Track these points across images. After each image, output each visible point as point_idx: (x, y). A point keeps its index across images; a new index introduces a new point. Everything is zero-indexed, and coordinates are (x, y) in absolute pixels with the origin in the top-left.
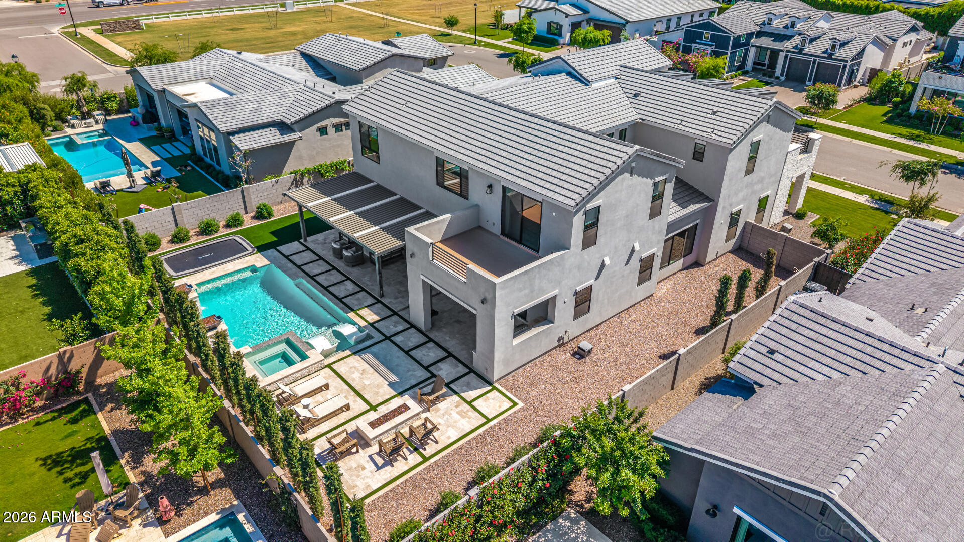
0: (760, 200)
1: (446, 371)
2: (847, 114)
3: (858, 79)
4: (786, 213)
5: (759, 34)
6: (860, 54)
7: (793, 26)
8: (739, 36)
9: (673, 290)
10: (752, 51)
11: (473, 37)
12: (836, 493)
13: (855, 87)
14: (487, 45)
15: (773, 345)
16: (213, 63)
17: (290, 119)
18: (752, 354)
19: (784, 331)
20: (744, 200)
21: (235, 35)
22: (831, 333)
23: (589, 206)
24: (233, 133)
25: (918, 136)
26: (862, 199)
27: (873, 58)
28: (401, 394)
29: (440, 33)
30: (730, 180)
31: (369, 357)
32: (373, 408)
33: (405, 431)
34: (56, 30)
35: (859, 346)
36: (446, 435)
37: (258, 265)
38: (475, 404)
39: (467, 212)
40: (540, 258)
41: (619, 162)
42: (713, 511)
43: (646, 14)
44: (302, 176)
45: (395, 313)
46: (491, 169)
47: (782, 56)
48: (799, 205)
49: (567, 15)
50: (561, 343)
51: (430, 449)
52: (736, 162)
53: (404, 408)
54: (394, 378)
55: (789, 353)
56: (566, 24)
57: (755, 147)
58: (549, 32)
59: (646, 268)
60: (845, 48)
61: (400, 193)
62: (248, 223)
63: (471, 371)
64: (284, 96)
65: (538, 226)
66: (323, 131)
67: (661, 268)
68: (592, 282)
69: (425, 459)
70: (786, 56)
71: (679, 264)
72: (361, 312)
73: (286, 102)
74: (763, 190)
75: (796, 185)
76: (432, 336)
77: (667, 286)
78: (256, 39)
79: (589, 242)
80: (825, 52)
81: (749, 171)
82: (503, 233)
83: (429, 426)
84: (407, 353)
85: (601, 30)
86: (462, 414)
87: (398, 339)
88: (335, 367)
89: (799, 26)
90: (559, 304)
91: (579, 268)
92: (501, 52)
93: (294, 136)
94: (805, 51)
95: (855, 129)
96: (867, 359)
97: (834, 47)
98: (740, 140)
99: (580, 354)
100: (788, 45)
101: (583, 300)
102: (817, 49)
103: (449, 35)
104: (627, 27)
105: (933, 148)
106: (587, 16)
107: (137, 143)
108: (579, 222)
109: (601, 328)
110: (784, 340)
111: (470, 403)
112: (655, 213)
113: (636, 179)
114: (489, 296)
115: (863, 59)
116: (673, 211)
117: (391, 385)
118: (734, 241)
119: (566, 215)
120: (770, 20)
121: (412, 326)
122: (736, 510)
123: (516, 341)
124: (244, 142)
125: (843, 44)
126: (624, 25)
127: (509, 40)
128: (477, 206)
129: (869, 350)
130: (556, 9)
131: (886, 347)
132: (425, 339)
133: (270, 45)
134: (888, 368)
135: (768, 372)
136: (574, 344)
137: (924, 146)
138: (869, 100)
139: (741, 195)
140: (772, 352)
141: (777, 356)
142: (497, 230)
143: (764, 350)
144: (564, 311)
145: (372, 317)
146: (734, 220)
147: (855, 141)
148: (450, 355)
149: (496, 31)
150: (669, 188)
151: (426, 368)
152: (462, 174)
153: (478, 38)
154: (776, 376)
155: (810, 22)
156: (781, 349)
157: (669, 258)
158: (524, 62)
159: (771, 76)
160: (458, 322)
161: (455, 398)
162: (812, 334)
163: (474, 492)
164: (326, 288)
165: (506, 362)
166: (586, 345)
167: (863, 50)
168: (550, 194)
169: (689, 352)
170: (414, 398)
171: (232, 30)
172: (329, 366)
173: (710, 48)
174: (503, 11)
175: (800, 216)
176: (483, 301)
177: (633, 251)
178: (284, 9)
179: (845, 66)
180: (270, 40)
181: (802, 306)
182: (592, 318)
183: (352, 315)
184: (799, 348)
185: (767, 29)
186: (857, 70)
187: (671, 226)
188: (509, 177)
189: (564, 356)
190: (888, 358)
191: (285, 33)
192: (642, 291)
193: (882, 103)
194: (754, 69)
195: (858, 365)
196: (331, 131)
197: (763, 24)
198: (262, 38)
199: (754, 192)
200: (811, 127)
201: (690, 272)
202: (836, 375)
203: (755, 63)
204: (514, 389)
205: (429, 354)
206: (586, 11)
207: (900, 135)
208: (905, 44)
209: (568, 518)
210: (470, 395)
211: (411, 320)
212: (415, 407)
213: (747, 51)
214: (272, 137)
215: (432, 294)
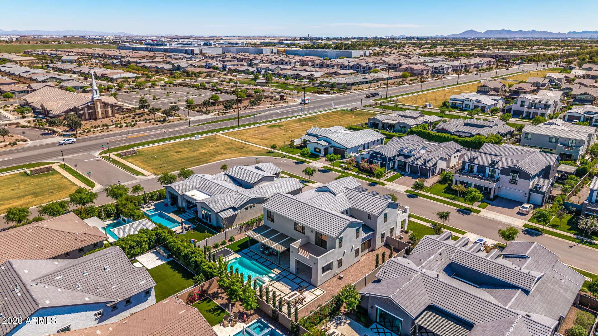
0: (391, 229)
1: (304, 284)
2: (431, 189)
3: (437, 173)
4: (402, 231)
5: (398, 155)
6: (436, 164)
7: (411, 152)
8: (390, 158)
9: (366, 258)
10: (396, 162)
11: (284, 153)
12: (391, 296)
13: (436, 176)
14: (290, 157)
15: (385, 271)
16: (197, 181)
17: (237, 206)
18: (381, 273)
19: (388, 267)
20: (385, 230)
21: (180, 156)
22: (398, 267)
23: (340, 237)
24: (219, 212)
25: (454, 198)
26: (429, 225)
27: (442, 165)
28: (293, 291)
29: (269, 151)
30: (379, 225)
31: (281, 282)
32: (287, 295)
33: (297, 299)
34: (97, 154)
35: (404, 269)
36: (308, 300)
37: (238, 257)
38: (313, 292)
39: (305, 239)
40: (328, 251)
41: (346, 225)
42: (372, 307)
43: (355, 144)
44: (243, 225)
45: (285, 270)
46: (312, 227)
47: (407, 164)
48: (406, 228)
49: (322, 146)
50: (335, 276)
51: (304, 303)
52: (380, 220)
53: (296, 294)
54: (290, 288)
55: (389, 272)
56: (322, 149)
57: (386, 215)
58: (315, 151)
59: (357, 252)
60: (430, 162)
61: (281, 231)
62: (228, 244)
63: (311, 284)
64: (231, 197)
65: (326, 242)
66: (246, 209)
67: (362, 252)
68: (342, 257)
69: (304, 306)
70: (409, 164)
71: (367, 251)
72: (275, 270)
73: (233, 199)
74: (391, 226)
75: (403, 223)
76: (297, 275)
77: (364, 257)
78: (190, 158)
79: (340, 246)
80: (422, 164)
81: (385, 221)
82: (316, 244)
83: (303, 297)
84: (292, 280)
85: (337, 155)
86: (310, 295)
87: (288, 277)
88: (273, 285)
89: (413, 153)
90: (333, 264)
91: (338, 253)
92: (296, 161)
93: (238, 212)
94: (416, 163)
95: (433, 196)
96: (405, 272)
97: (425, 162)
98: (380, 214)
99: (340, 278)
100: (410, 160)
101: (340, 263)
102: (419, 162)
103: (272, 152)
104: (347, 150)
105: (459, 203)
106: (331, 145)
107: (172, 214)
108: (337, 241)
109: (345, 271)
110: (388, 269)
111: (312, 292)
112: (357, 236)
113: (351, 229)
114: (316, 262)
115: (438, 166)
116: (363, 235)
117: (290, 289)
118: (384, 242)
119: (334, 240)
120: (402, 150)
121: (291, 273)
122: (376, 306)
123: (323, 275)
124: (223, 215)
125: (428, 161)
126: (346, 149)
127: (299, 154)
128: (308, 236)
129: (406, 270)
130: (318, 143)
131: (409, 269)
132: (295, 277)
133: (198, 161)
134: (409, 274)
135: (384, 277)
136: (338, 276)
137: (455, 202)
138: (440, 182)
139: (384, 228)
140: (385, 272)
141: (386, 273)
142: (314, 243)
143: (383, 272)
144: (335, 265)
145: (279, 271)
146: (383, 236)
147: (432, 201)
148: (304, 281)
149: (292, 150)
150: (361, 229)
151: (298, 284)
152: (303, 228)
153: (286, 154)
154: (386, 278)
155: (417, 151)
156: (387, 271)
157: (363, 249)
158: (309, 172)
159: (404, 172)
160: (304, 271)
161: (308, 291)
162: (394, 267)
163: (319, 308)
164: (262, 263)
165: (321, 281)
166: (341, 276)
167: (437, 163)
168: (329, 234)
169: (369, 275)
170: (297, 291)
171: (176, 152)
172: (271, 285)
173: (380, 162)
174: (295, 140)
175: (407, 232)
176: (314, 264)
177: (352, 248)
178: (194, 138)
179: (430, 169)
180: (196, 158)
181: (392, 261)
182: (343, 268)
183: (272, 271)
184: (391, 271)
185: (401, 153)
186: (436, 170)
187: (363, 240)
188: (318, 229)
189: (336, 279)
190: (409, 272)
191: (201, 153)
192: (356, 260)
193: (445, 184)
194: (398, 168)
195: (403, 274)
196: (249, 208)
197: (400, 151)
198: (192, 157)
199: (388, 227)
200: (417, 195)
201: (371, 253)
202: (398, 276)
203: (398, 165)
204: (323, 288)
205: (298, 281)
206: (330, 143)
207: (448, 198)
208: (455, 157)
209: (340, 315)
210: (312, 290)
211: (291, 271)
212: (298, 294)
213: (394, 162)
214: (231, 213)
215: (298, 262)
